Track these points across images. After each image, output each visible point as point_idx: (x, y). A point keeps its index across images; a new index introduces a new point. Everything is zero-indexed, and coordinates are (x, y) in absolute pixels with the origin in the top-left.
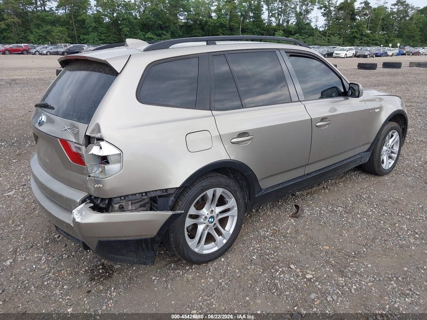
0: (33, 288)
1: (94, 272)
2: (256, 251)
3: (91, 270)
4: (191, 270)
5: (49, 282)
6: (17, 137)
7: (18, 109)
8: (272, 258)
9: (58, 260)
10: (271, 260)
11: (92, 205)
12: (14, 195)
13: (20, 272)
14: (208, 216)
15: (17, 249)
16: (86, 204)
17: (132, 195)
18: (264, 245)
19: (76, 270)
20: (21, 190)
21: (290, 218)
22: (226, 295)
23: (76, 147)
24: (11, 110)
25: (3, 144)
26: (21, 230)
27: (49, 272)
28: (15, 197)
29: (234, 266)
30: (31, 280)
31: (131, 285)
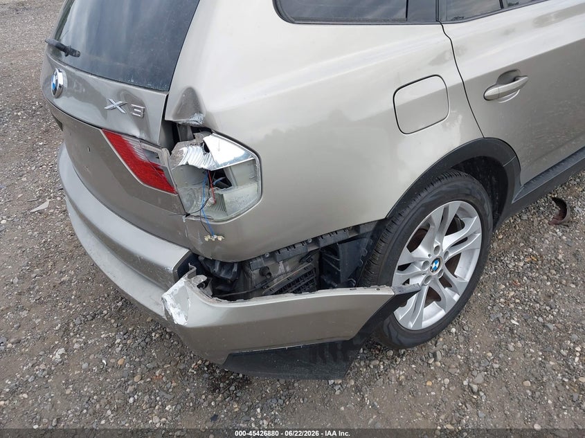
0: (109, 412)
1: (215, 371)
2: (512, 306)
3: (207, 367)
4: (399, 360)
5: (136, 397)
6: (39, 100)
7: (34, 52)
8: (550, 322)
9: (143, 344)
10: (551, 326)
11: (203, 278)
12: (48, 208)
13: (80, 375)
14: (431, 259)
15: (68, 324)
16: (190, 277)
17: (288, 248)
18: (524, 292)
19: (181, 367)
20: (59, 199)
21: (552, 227)
22: (489, 420)
23: (145, 150)
24: (24, 53)
25: (19, 114)
26: (70, 281)
27: (134, 375)
28: (52, 214)
29: (480, 343)
30: (103, 393)
31: (293, 401)
